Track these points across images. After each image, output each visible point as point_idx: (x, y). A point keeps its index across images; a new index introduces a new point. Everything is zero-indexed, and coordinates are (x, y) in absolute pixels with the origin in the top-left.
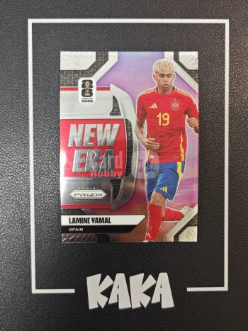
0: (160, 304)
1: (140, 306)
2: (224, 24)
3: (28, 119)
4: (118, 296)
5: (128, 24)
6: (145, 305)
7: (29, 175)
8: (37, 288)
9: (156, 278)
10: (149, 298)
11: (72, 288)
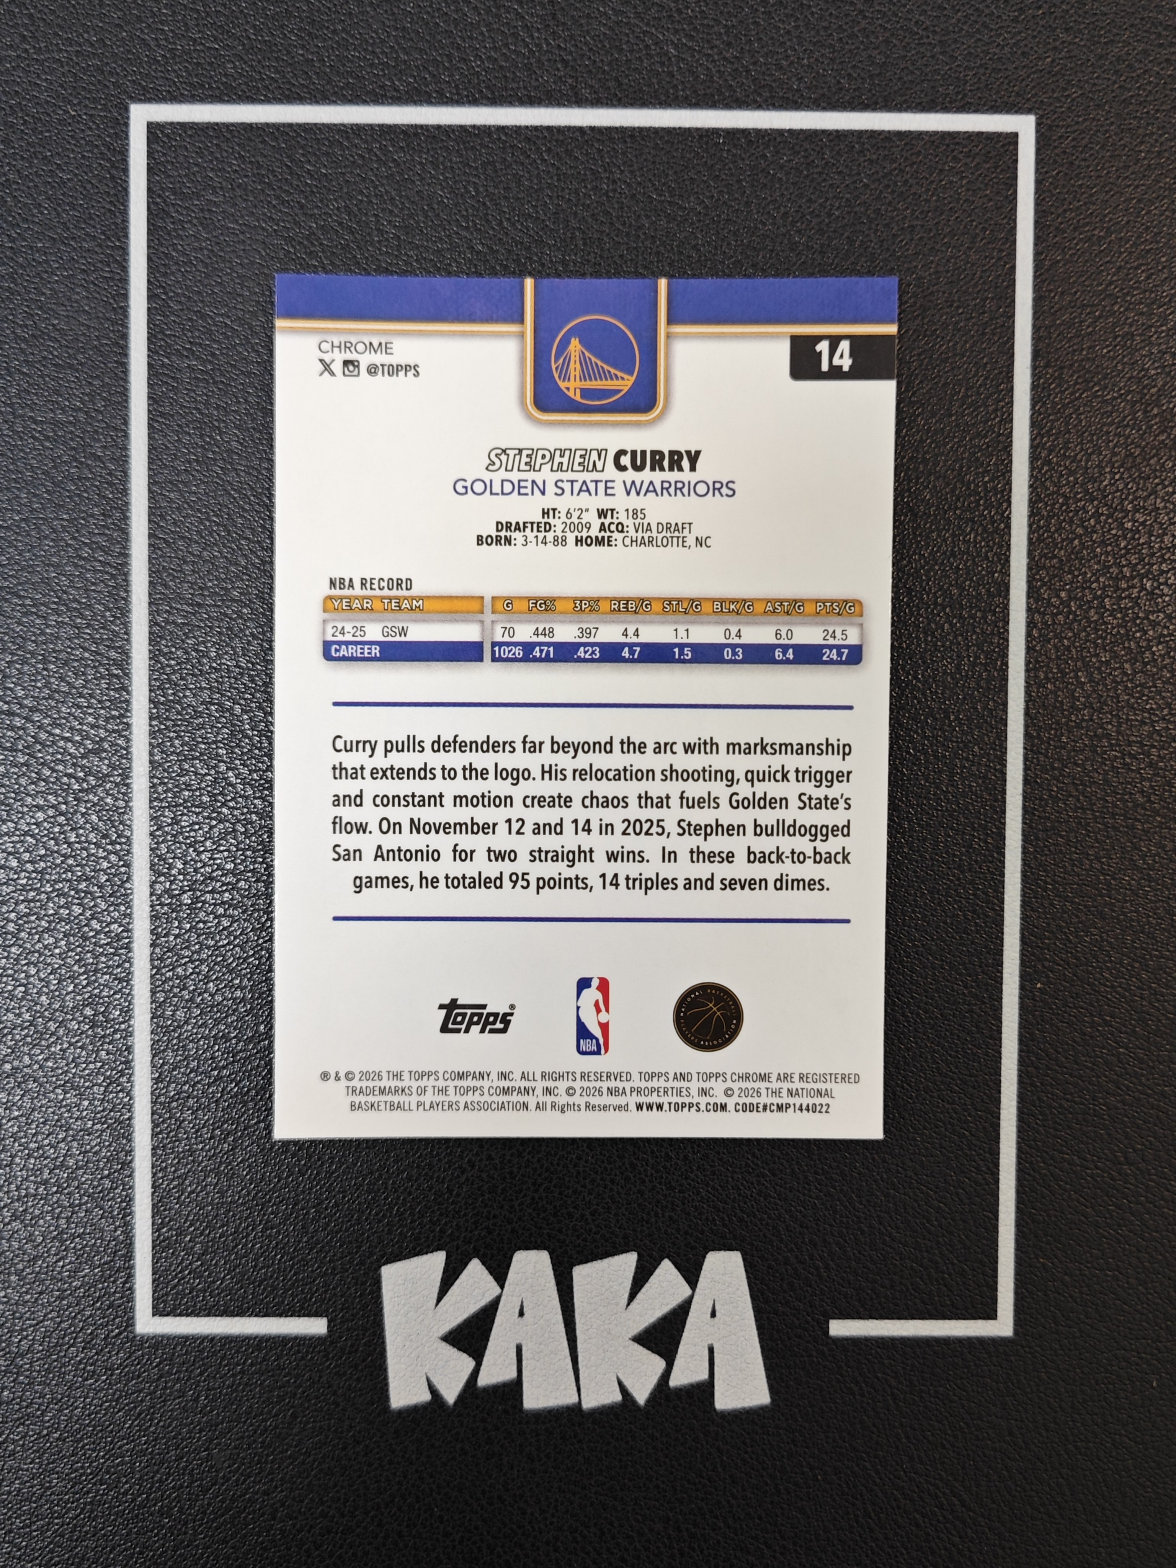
0: (705, 1389)
1: (618, 1397)
2: (1012, 139)
3: (125, 555)
4: (519, 1349)
5: (581, 130)
6: (641, 1396)
7: (128, 807)
8: (158, 1311)
9: (692, 1275)
10: (660, 1364)
11: (317, 1314)
